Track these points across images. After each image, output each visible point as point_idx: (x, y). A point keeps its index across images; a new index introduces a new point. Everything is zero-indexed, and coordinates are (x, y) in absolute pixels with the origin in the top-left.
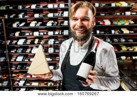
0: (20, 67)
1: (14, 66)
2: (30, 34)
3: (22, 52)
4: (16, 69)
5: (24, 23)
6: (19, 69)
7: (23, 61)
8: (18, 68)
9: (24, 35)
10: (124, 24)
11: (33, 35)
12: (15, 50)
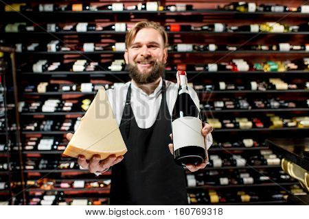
0: (47, 164)
1: (30, 162)
2: (71, 88)
3: (53, 128)
4: (36, 168)
5: (59, 64)
6: (43, 169)
7: (53, 149)
8: (41, 166)
9: (57, 91)
10: (276, 70)
11: (78, 89)
12: (36, 125)
